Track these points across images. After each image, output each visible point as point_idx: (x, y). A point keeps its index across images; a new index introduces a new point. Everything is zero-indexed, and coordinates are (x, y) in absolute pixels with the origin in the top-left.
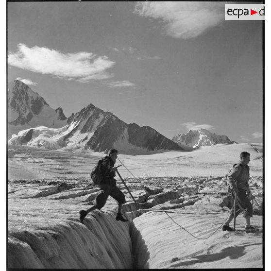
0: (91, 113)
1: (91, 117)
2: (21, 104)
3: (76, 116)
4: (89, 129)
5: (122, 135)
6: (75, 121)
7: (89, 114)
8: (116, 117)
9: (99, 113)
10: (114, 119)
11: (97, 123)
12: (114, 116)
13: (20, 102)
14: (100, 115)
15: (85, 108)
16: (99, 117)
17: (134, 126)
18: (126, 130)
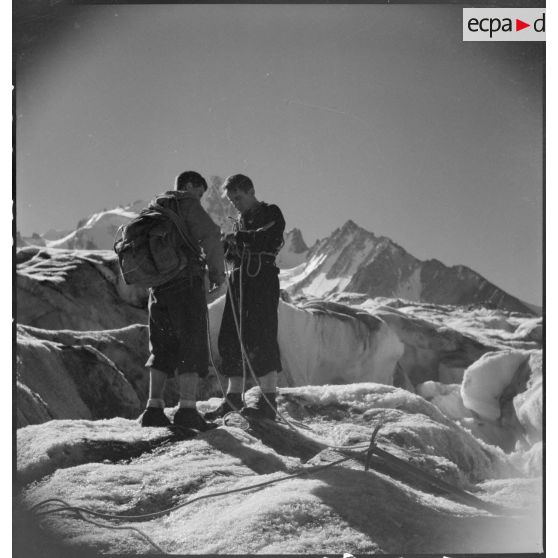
0: (350, 238)
1: (349, 246)
2: (222, 222)
3: (323, 244)
4: (343, 270)
5: (408, 284)
6: (318, 255)
7: (345, 241)
8: (400, 248)
9: (363, 240)
10: (394, 250)
11: (359, 259)
12: (396, 245)
13: (220, 219)
14: (366, 243)
15: (338, 230)
16: (364, 248)
17: (434, 265)
18: (417, 273)
